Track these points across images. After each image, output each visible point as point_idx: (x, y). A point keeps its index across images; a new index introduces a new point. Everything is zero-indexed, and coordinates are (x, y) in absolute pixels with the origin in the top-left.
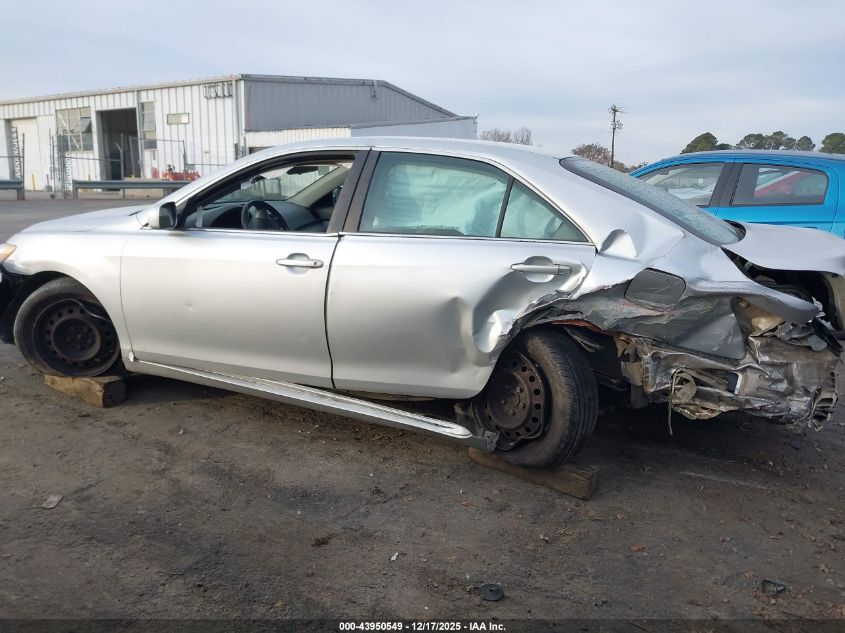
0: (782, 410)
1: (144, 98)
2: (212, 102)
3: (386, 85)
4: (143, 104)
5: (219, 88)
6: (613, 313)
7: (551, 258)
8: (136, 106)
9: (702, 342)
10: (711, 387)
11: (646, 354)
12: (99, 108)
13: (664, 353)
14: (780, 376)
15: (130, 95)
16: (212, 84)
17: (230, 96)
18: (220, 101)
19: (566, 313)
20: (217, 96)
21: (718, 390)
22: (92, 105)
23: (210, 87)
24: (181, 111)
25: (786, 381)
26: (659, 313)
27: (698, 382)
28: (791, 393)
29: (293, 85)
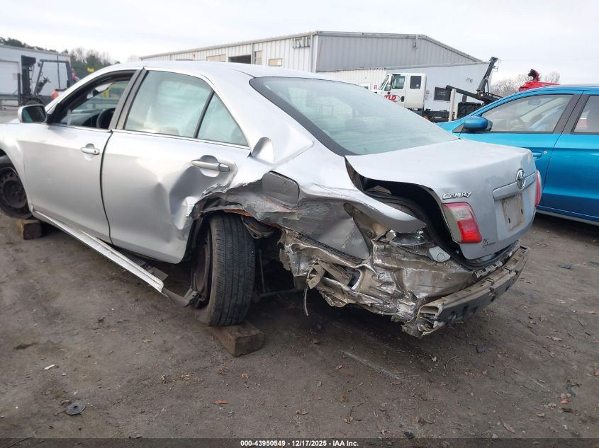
0: (390, 311)
1: (257, 48)
2: (297, 50)
3: (425, 39)
4: (255, 52)
5: (302, 41)
6: (260, 207)
7: (216, 157)
8: (251, 54)
9: (334, 240)
10: (334, 279)
11: (287, 245)
12: (230, 56)
13: (303, 245)
14: (391, 280)
15: (249, 46)
16: (297, 38)
17: (309, 46)
18: (302, 50)
19: (231, 204)
20: (300, 47)
21: (339, 283)
22: (227, 53)
23: (296, 40)
24: (277, 57)
25: (395, 284)
26: (288, 211)
27: (327, 274)
28: (402, 296)
29: (353, 39)
